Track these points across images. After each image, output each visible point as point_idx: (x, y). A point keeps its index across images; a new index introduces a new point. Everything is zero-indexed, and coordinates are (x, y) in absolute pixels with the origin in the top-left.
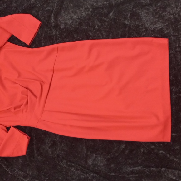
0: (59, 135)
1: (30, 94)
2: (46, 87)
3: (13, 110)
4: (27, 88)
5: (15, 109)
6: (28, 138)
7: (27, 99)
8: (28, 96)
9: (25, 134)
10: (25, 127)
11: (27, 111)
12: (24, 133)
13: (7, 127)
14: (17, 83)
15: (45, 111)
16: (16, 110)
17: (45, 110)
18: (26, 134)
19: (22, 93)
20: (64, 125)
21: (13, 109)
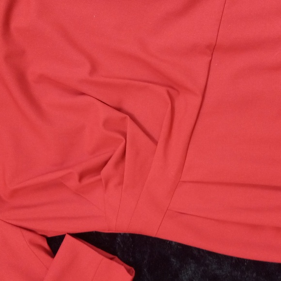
0: (232, 258)
1: (130, 127)
2: (187, 105)
3: (73, 183)
4: (119, 110)
5: (81, 177)
6: (129, 271)
7: (123, 144)
8: (124, 135)
9: (111, 259)
10: (113, 236)
11: (121, 183)
12: (112, 256)
13: (49, 236)
14: (83, 94)
15: (184, 182)
16: (87, 181)
17: (182, 179)
18: (117, 258)
19: (106, 123)
20: (254, 227)
21: (77, 177)
